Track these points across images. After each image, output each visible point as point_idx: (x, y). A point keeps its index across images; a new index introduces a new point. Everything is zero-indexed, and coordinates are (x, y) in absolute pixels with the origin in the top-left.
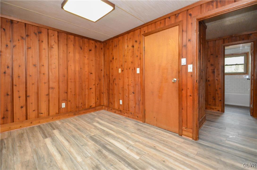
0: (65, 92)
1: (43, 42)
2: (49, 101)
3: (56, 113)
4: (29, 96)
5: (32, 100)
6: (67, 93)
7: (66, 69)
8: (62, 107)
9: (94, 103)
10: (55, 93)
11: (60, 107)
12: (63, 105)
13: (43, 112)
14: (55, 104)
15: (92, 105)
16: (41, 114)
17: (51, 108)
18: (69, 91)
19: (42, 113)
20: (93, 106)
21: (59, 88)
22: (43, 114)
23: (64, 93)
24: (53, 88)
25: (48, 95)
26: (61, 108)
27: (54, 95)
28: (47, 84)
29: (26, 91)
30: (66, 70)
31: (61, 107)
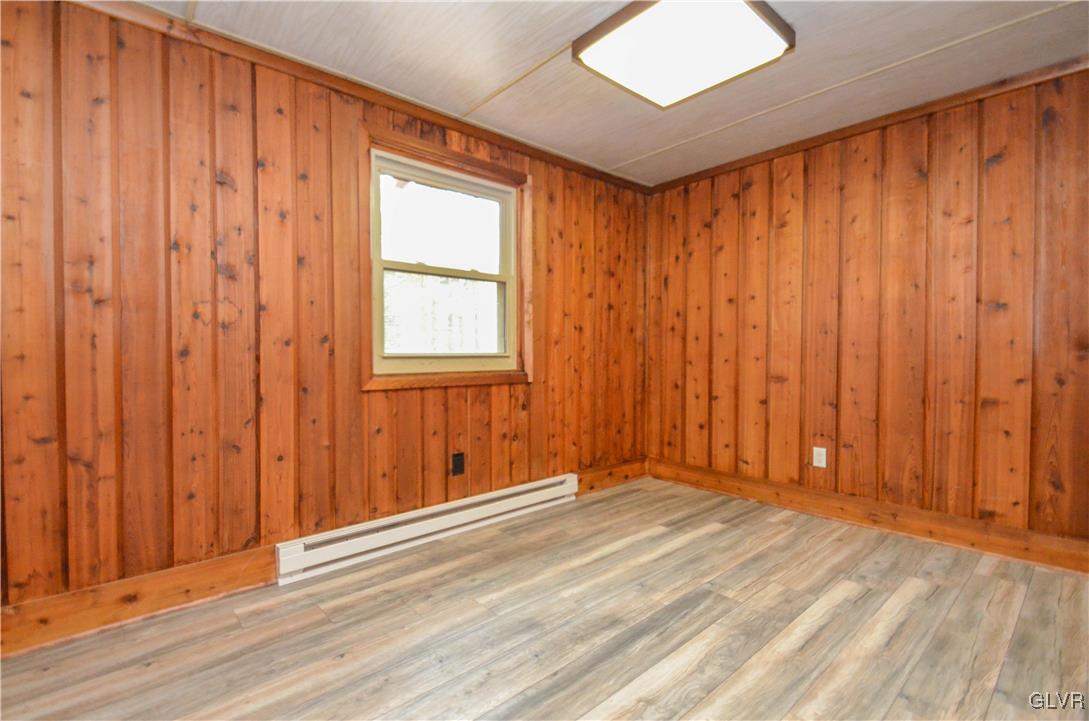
0: (827, 402)
1: (754, 214)
2: (767, 424)
3: (792, 480)
4: (716, 397)
5: (723, 409)
6: (837, 406)
7: (832, 298)
8: (815, 464)
9: (1016, 504)
10: (788, 399)
11: (804, 462)
12: (820, 457)
13: (750, 461)
14: (787, 443)
15: (998, 510)
16: (745, 465)
17: (774, 453)
18: (846, 397)
19: (747, 463)
20: (1002, 515)
21: (803, 381)
22: (750, 466)
23: (824, 404)
24: (781, 379)
25: (765, 402)
26: (811, 468)
27: (784, 404)
28: (762, 363)
29: (710, 382)
30: (835, 302)
31: (810, 463)
